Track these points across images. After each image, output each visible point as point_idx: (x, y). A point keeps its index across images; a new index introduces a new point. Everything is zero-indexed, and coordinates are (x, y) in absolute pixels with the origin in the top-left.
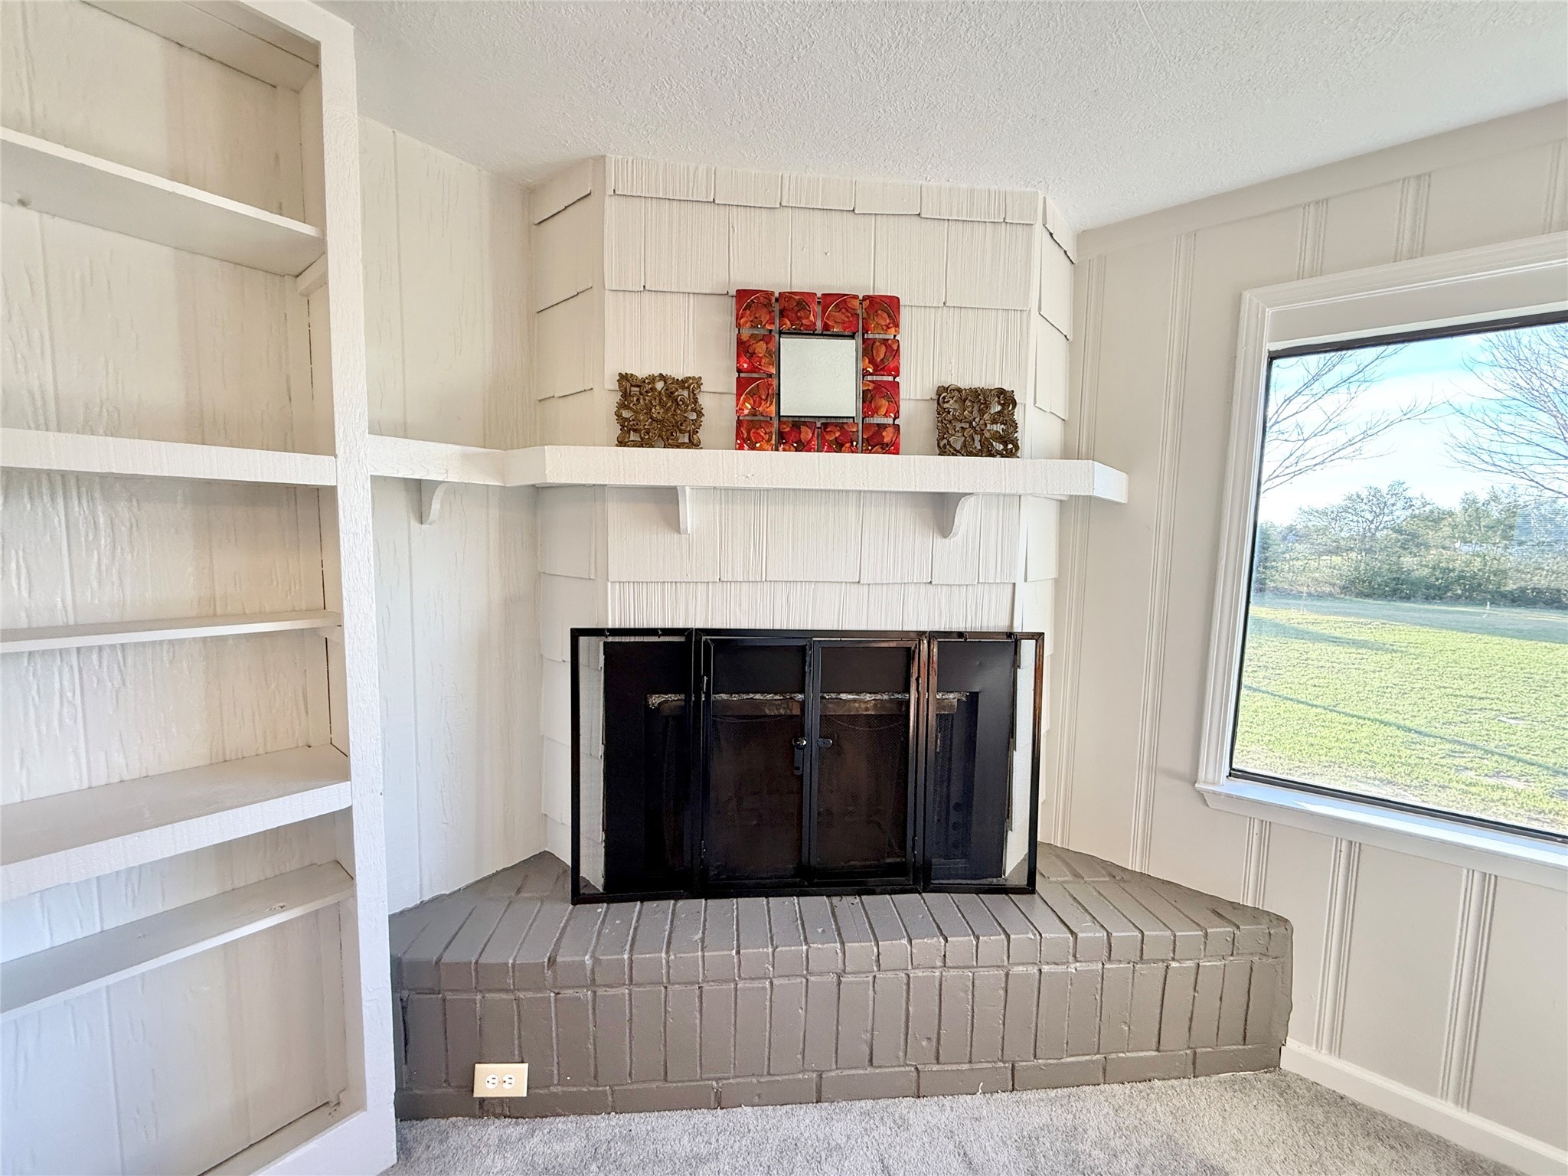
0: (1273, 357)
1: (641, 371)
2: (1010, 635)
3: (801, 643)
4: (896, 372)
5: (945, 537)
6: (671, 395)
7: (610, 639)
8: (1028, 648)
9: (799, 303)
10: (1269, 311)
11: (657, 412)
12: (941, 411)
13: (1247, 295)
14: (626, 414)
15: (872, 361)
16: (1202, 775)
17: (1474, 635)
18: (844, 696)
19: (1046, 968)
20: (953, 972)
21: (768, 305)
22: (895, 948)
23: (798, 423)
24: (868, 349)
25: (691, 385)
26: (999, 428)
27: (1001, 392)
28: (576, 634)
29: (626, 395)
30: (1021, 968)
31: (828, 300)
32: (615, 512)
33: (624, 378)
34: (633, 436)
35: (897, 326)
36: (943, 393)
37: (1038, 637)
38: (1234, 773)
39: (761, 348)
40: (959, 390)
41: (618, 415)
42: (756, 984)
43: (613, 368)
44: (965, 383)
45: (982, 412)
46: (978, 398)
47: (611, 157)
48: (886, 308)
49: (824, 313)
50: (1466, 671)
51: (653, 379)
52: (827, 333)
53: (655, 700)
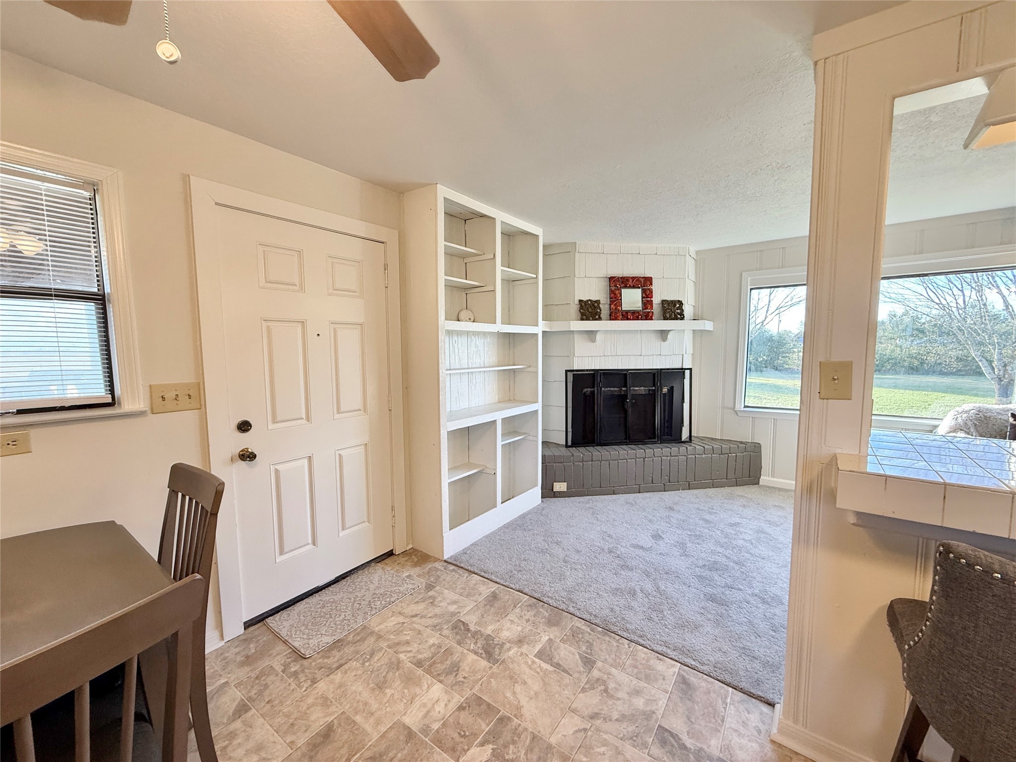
0: (751, 289)
1: (585, 299)
2: (682, 369)
3: (625, 372)
4: (652, 297)
5: (664, 341)
6: (593, 305)
7: (574, 373)
8: (687, 373)
9: (627, 280)
10: (749, 278)
11: (590, 310)
12: (663, 307)
13: (743, 273)
14: (582, 311)
15: (646, 295)
16: (736, 407)
17: (890, 390)
18: (635, 388)
19: (697, 456)
20: (673, 457)
21: (619, 281)
22: (658, 451)
23: (627, 312)
24: (644, 291)
25: (598, 302)
26: (679, 311)
27: (679, 301)
28: (567, 371)
29: (581, 305)
30: (690, 456)
31: (633, 278)
32: (576, 337)
33: (580, 301)
34: (585, 317)
35: (652, 284)
36: (663, 302)
37: (690, 369)
38: (745, 407)
39: (617, 292)
40: (668, 301)
41: (580, 311)
42: (623, 461)
43: (577, 299)
44: (668, 299)
45: (674, 307)
46: (673, 303)
47: (578, 243)
48: (649, 280)
49: (633, 281)
50: (881, 407)
51: (588, 301)
52: (634, 287)
53: (585, 390)
